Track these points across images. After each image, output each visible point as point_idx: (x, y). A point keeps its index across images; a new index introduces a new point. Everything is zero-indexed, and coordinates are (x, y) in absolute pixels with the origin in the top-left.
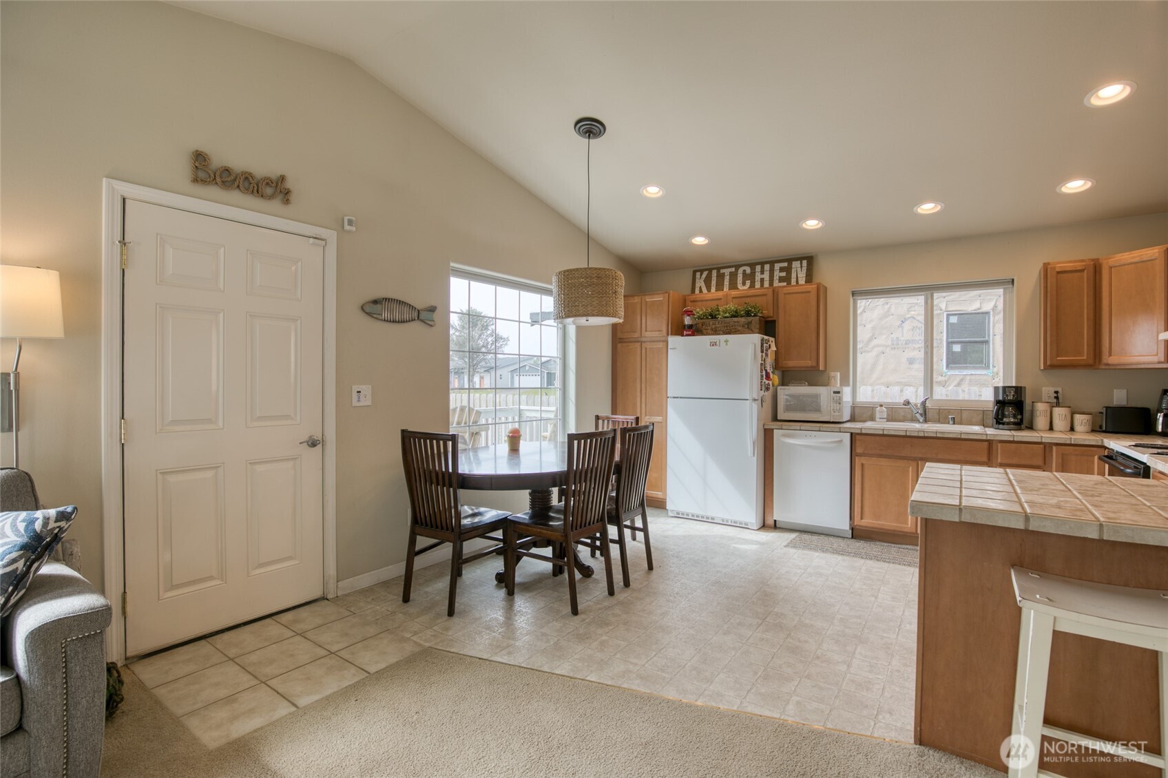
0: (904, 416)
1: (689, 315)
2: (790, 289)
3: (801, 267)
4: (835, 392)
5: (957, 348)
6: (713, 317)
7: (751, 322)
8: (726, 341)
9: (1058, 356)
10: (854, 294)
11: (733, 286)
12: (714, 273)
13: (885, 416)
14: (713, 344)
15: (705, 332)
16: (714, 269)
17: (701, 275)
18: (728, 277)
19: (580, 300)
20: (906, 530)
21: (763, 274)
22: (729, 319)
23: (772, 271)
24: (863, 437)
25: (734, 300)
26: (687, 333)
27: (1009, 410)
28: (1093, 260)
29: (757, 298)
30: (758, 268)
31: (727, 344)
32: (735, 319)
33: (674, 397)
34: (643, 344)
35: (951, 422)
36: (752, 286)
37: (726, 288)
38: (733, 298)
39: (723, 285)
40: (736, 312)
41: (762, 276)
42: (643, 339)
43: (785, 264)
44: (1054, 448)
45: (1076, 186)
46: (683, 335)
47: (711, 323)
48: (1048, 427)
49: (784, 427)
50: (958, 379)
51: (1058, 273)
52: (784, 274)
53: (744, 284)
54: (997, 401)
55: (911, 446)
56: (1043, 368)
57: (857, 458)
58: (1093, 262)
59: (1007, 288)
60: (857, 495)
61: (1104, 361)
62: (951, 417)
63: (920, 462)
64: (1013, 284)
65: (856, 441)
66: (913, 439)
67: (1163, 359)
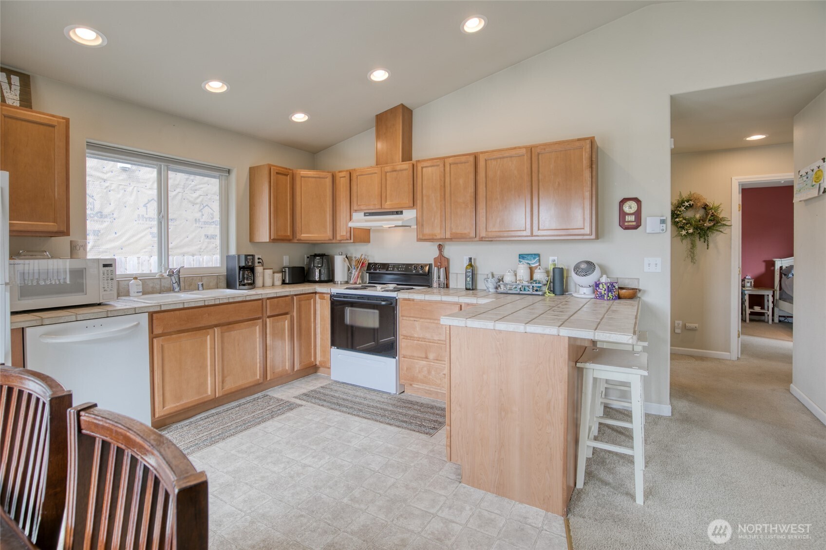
3: (9, 84)
4: (105, 266)
10: (87, 145)
13: (141, 290)
20: (206, 400)
24: (161, 315)
27: (247, 274)
28: (290, 169)
35: (201, 288)
44: (295, 297)
45: (299, 117)
48: (262, 287)
49: (45, 322)
51: (276, 173)
54: (239, 266)
55: (208, 315)
56: (268, 241)
57: (155, 340)
58: (291, 171)
59: (222, 175)
60: (158, 382)
61: (298, 237)
62: (200, 283)
63: (216, 329)
64: (229, 173)
65: (154, 321)
66: (209, 308)
67: (331, 238)
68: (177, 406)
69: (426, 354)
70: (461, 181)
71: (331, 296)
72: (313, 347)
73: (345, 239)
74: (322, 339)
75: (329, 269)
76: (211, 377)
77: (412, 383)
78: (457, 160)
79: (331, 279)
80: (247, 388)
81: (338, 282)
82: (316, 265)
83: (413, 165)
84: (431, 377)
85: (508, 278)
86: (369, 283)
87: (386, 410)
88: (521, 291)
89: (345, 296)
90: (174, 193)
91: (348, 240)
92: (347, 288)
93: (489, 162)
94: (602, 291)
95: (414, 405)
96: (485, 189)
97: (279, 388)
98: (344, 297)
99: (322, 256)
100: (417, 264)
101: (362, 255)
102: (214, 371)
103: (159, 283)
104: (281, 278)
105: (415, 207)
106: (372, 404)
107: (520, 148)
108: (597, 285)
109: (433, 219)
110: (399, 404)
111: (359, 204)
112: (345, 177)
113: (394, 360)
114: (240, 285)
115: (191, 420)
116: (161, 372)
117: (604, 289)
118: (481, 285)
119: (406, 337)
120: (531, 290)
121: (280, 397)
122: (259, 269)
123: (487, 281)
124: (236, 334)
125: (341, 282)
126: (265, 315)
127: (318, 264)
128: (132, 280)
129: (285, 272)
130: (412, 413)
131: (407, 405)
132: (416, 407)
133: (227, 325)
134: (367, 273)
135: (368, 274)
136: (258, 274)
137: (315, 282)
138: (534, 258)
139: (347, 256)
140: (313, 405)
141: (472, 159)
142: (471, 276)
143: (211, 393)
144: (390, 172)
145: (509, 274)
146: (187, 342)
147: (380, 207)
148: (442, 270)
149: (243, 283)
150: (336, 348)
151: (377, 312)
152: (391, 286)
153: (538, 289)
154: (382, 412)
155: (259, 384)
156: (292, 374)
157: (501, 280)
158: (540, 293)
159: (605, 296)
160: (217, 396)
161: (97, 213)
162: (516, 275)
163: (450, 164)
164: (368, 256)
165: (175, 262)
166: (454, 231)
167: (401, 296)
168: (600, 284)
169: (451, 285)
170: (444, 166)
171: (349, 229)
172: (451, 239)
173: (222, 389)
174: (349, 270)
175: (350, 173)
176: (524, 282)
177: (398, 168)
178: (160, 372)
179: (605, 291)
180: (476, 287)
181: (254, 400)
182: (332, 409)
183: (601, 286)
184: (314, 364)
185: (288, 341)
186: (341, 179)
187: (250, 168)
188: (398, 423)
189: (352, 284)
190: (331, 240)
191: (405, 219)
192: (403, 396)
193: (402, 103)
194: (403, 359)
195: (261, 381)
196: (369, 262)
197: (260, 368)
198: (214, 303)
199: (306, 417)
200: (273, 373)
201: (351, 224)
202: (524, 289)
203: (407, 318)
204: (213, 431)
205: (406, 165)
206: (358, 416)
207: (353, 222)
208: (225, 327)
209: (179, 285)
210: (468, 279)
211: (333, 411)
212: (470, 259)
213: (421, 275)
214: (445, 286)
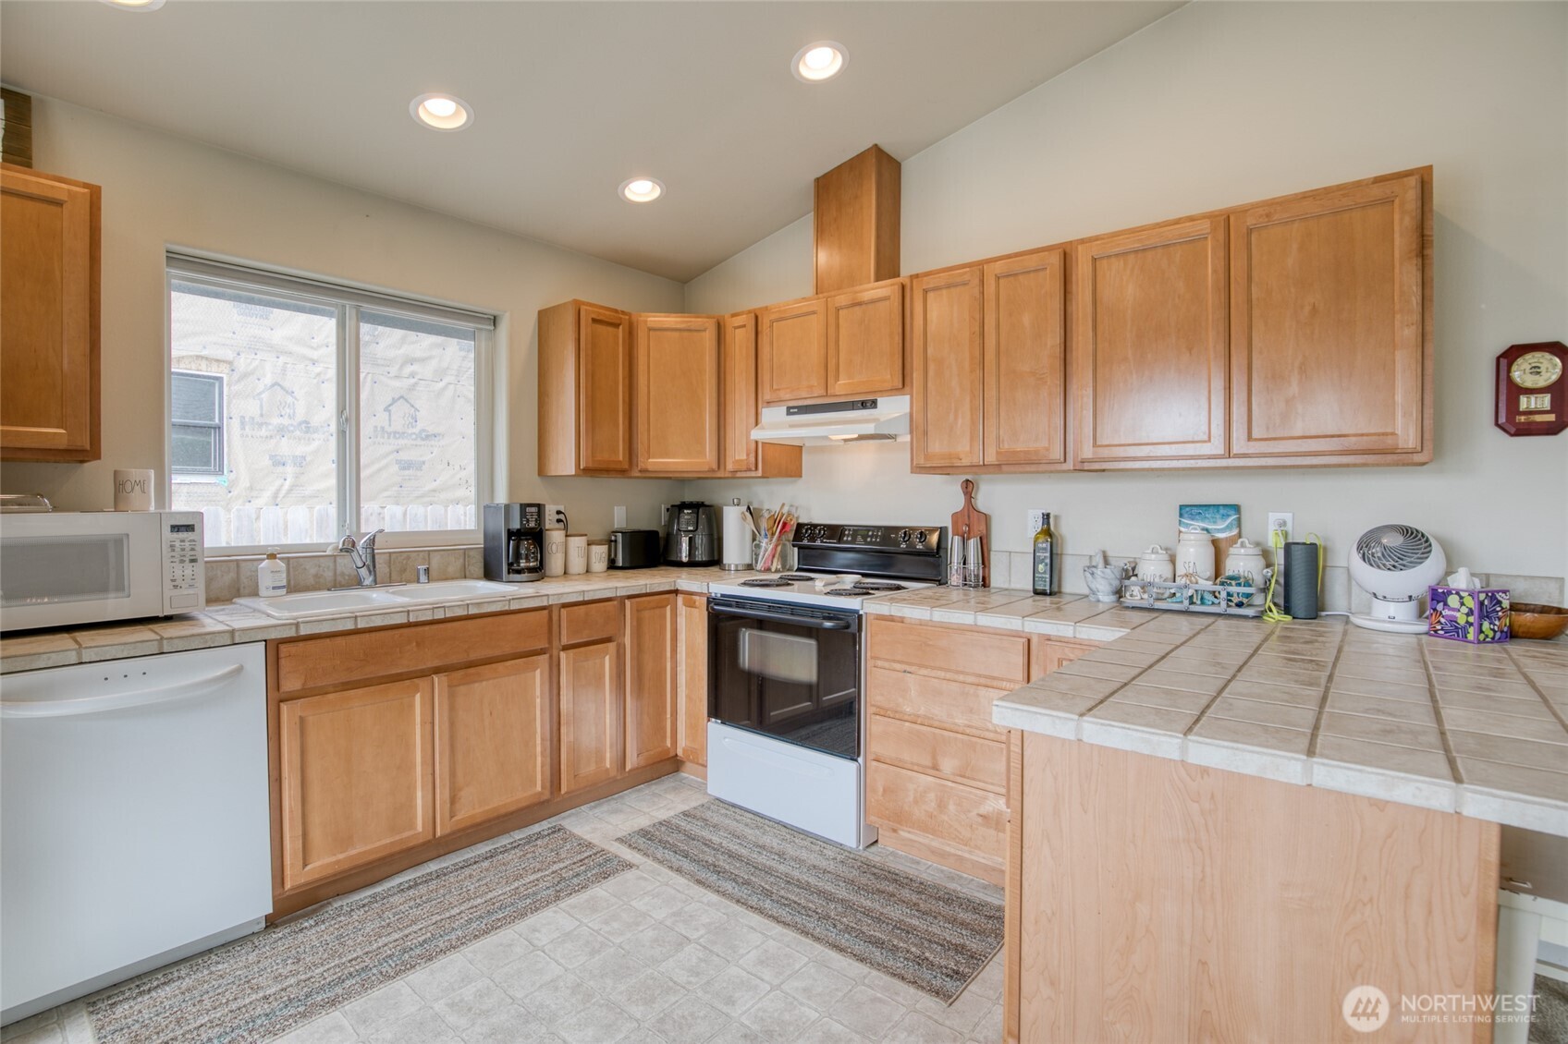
0: (317, 576)
4: (176, 529)
9: (593, 455)
10: (169, 258)
13: (284, 583)
20: (412, 844)
24: (299, 646)
27: (527, 546)
28: (626, 313)
35: (423, 578)
44: (627, 603)
45: (641, 191)
48: (563, 570)
51: (593, 320)
54: (509, 530)
55: (418, 645)
56: (574, 473)
57: (284, 707)
58: (627, 317)
59: (481, 329)
60: (290, 804)
61: (641, 465)
62: (422, 567)
63: (436, 679)
64: (494, 325)
65: (283, 662)
66: (419, 629)
67: (715, 466)
68: (338, 862)
69: (934, 757)
70: (1026, 319)
71: (709, 602)
72: (669, 716)
73: (744, 468)
74: (689, 697)
75: (710, 535)
76: (422, 790)
77: (896, 826)
78: (1014, 267)
79: (716, 558)
80: (512, 813)
81: (729, 565)
82: (683, 527)
83: (903, 287)
84: (946, 818)
85: (1153, 568)
86: (799, 570)
87: (829, 897)
88: (1192, 603)
89: (740, 601)
90: (441, 385)
91: (750, 470)
92: (745, 584)
93: (1103, 265)
94: (1458, 614)
95: (902, 885)
96: (1091, 334)
97: (591, 809)
98: (738, 605)
99: (696, 507)
100: (911, 528)
101: (783, 505)
102: (430, 777)
103: (332, 565)
104: (605, 556)
105: (907, 388)
106: (796, 874)
107: (1191, 219)
108: (1438, 596)
109: (952, 417)
110: (864, 880)
111: (774, 387)
112: (744, 326)
113: (852, 766)
114: (509, 573)
115: (378, 889)
116: (299, 782)
117: (1464, 610)
118: (1073, 582)
119: (882, 712)
120: (1224, 604)
121: (588, 837)
122: (555, 537)
123: (1092, 574)
124: (487, 690)
125: (737, 566)
126: (555, 643)
127: (688, 524)
128: (263, 560)
129: (616, 541)
130: (895, 912)
131: (884, 885)
132: (906, 893)
133: (464, 668)
134: (794, 546)
135: (796, 549)
136: (554, 547)
137: (680, 564)
138: (1225, 516)
139: (749, 508)
140: (656, 865)
141: (1055, 260)
142: (1048, 561)
143: (423, 827)
144: (848, 307)
145: (1153, 556)
146: (364, 709)
147: (822, 392)
148: (973, 544)
149: (515, 567)
150: (720, 721)
151: (813, 643)
152: (849, 581)
153: (1245, 601)
154: (818, 902)
155: (543, 803)
156: (619, 778)
157: (1129, 573)
158: (1250, 612)
159: (1471, 630)
160: (439, 834)
161: (300, 424)
162: (1173, 560)
163: (998, 278)
164: (797, 508)
165: (372, 520)
166: (1006, 446)
167: (870, 607)
168: (1449, 593)
169: (997, 580)
170: (982, 282)
171: (753, 446)
172: (997, 468)
173: (452, 816)
174: (754, 540)
175: (757, 317)
176: (1201, 581)
177: (867, 296)
178: (296, 781)
179: (1468, 615)
180: (1060, 586)
181: (529, 840)
182: (699, 882)
183: (1453, 601)
184: (672, 754)
185: (611, 703)
186: (737, 330)
187: (540, 312)
188: (860, 947)
189: (760, 571)
190: (713, 471)
191: (882, 419)
192: (874, 856)
193: (876, 142)
194: (875, 763)
195: (547, 795)
196: (801, 521)
197: (542, 767)
198: (430, 618)
199: (634, 903)
200: (575, 776)
201: (757, 434)
202: (1202, 598)
203: (886, 664)
204: (415, 928)
205: (886, 289)
206: (760, 911)
207: (763, 428)
208: (459, 674)
209: (372, 569)
210: (1041, 567)
211: (702, 890)
212: (1046, 517)
213: (919, 553)
214: (981, 583)
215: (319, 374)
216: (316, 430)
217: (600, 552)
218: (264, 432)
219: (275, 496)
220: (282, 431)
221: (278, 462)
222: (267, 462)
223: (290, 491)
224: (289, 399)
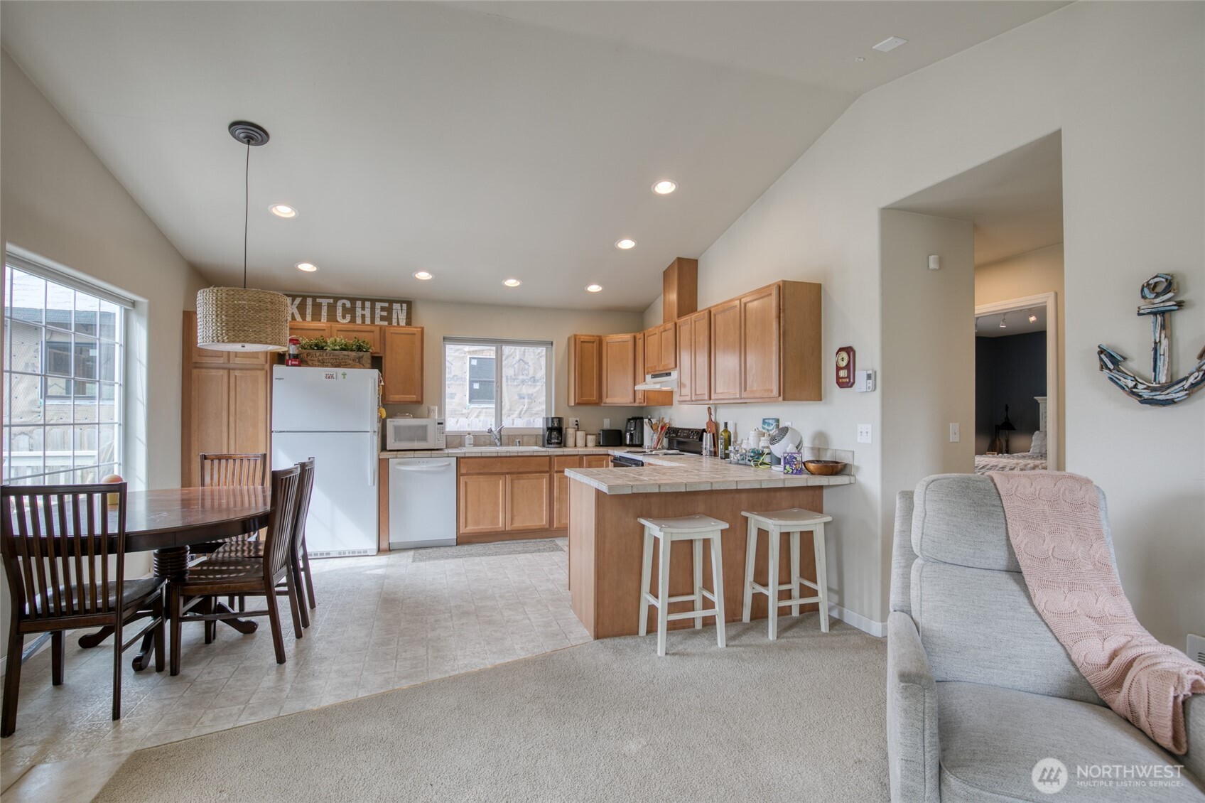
0: (484, 442)
1: (294, 344)
2: (392, 330)
3: (402, 310)
4: (439, 424)
5: (476, 386)
6: (321, 348)
7: (362, 357)
8: (344, 374)
9: (582, 397)
10: (445, 339)
11: (332, 317)
12: (309, 301)
13: (472, 442)
14: (330, 377)
15: (310, 363)
16: (309, 296)
17: (293, 301)
18: (326, 308)
19: (250, 325)
20: (498, 530)
21: (364, 310)
22: (338, 352)
23: (373, 309)
24: (466, 460)
25: (339, 333)
26: (293, 363)
27: (555, 434)
28: (598, 336)
29: (364, 334)
30: (359, 304)
31: (344, 378)
32: (345, 353)
33: (280, 432)
34: (231, 371)
35: (518, 444)
36: (353, 320)
37: (324, 319)
38: (338, 330)
39: (321, 315)
40: (345, 345)
41: (362, 312)
42: (232, 366)
43: (386, 305)
44: (585, 457)
45: (594, 288)
46: (288, 365)
47: (318, 354)
48: (574, 445)
49: (399, 456)
50: (477, 411)
51: (582, 342)
52: (385, 314)
53: (344, 317)
54: (552, 427)
55: (501, 464)
56: (574, 404)
57: (461, 477)
58: (598, 338)
59: (548, 347)
60: (462, 509)
61: (606, 401)
62: (518, 440)
63: (507, 476)
64: (552, 346)
65: (461, 464)
66: (502, 459)
67: (634, 401)
68: (476, 530)
70: (701, 339)
71: (614, 459)
73: (641, 401)
75: (640, 432)
76: (502, 514)
78: (698, 317)
80: (535, 530)
81: (645, 446)
82: (629, 428)
83: (675, 324)
91: (643, 402)
92: (628, 452)
93: (717, 316)
96: (714, 346)
99: (637, 419)
102: (504, 509)
104: (594, 440)
105: (676, 368)
107: (735, 299)
109: (686, 381)
111: (649, 368)
112: (641, 338)
114: (550, 444)
115: (489, 544)
116: (464, 501)
122: (570, 430)
124: (525, 483)
125: (648, 446)
126: (553, 470)
127: (631, 427)
128: (467, 435)
129: (602, 434)
133: (517, 474)
134: (664, 437)
136: (570, 435)
139: (649, 420)
142: (723, 444)
143: (502, 527)
144: (664, 331)
146: (484, 482)
147: (658, 369)
149: (552, 442)
153: (751, 459)
155: (547, 530)
158: (752, 464)
160: (506, 531)
162: (749, 443)
163: (695, 321)
165: (507, 423)
170: (691, 323)
171: (645, 393)
173: (511, 525)
174: (653, 434)
175: (644, 334)
177: (667, 327)
186: (639, 340)
187: (569, 338)
190: (632, 403)
195: (547, 526)
197: (546, 516)
201: (638, 387)
205: (671, 325)
207: (646, 384)
208: (515, 476)
209: (500, 439)
212: (726, 424)
214: (713, 454)
215: (539, 353)
216: (538, 381)
217: (591, 439)
218: (515, 383)
219: (520, 413)
220: (523, 382)
221: (521, 397)
222: (516, 397)
223: (526, 411)
224: (527, 367)
